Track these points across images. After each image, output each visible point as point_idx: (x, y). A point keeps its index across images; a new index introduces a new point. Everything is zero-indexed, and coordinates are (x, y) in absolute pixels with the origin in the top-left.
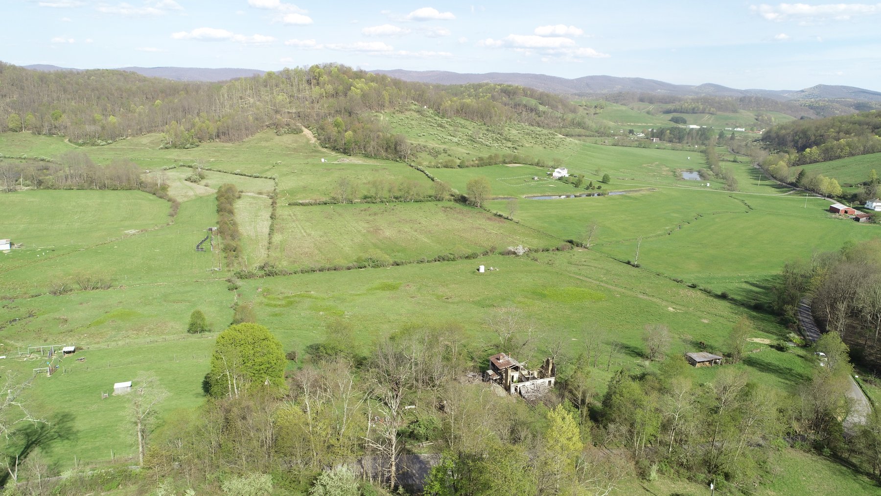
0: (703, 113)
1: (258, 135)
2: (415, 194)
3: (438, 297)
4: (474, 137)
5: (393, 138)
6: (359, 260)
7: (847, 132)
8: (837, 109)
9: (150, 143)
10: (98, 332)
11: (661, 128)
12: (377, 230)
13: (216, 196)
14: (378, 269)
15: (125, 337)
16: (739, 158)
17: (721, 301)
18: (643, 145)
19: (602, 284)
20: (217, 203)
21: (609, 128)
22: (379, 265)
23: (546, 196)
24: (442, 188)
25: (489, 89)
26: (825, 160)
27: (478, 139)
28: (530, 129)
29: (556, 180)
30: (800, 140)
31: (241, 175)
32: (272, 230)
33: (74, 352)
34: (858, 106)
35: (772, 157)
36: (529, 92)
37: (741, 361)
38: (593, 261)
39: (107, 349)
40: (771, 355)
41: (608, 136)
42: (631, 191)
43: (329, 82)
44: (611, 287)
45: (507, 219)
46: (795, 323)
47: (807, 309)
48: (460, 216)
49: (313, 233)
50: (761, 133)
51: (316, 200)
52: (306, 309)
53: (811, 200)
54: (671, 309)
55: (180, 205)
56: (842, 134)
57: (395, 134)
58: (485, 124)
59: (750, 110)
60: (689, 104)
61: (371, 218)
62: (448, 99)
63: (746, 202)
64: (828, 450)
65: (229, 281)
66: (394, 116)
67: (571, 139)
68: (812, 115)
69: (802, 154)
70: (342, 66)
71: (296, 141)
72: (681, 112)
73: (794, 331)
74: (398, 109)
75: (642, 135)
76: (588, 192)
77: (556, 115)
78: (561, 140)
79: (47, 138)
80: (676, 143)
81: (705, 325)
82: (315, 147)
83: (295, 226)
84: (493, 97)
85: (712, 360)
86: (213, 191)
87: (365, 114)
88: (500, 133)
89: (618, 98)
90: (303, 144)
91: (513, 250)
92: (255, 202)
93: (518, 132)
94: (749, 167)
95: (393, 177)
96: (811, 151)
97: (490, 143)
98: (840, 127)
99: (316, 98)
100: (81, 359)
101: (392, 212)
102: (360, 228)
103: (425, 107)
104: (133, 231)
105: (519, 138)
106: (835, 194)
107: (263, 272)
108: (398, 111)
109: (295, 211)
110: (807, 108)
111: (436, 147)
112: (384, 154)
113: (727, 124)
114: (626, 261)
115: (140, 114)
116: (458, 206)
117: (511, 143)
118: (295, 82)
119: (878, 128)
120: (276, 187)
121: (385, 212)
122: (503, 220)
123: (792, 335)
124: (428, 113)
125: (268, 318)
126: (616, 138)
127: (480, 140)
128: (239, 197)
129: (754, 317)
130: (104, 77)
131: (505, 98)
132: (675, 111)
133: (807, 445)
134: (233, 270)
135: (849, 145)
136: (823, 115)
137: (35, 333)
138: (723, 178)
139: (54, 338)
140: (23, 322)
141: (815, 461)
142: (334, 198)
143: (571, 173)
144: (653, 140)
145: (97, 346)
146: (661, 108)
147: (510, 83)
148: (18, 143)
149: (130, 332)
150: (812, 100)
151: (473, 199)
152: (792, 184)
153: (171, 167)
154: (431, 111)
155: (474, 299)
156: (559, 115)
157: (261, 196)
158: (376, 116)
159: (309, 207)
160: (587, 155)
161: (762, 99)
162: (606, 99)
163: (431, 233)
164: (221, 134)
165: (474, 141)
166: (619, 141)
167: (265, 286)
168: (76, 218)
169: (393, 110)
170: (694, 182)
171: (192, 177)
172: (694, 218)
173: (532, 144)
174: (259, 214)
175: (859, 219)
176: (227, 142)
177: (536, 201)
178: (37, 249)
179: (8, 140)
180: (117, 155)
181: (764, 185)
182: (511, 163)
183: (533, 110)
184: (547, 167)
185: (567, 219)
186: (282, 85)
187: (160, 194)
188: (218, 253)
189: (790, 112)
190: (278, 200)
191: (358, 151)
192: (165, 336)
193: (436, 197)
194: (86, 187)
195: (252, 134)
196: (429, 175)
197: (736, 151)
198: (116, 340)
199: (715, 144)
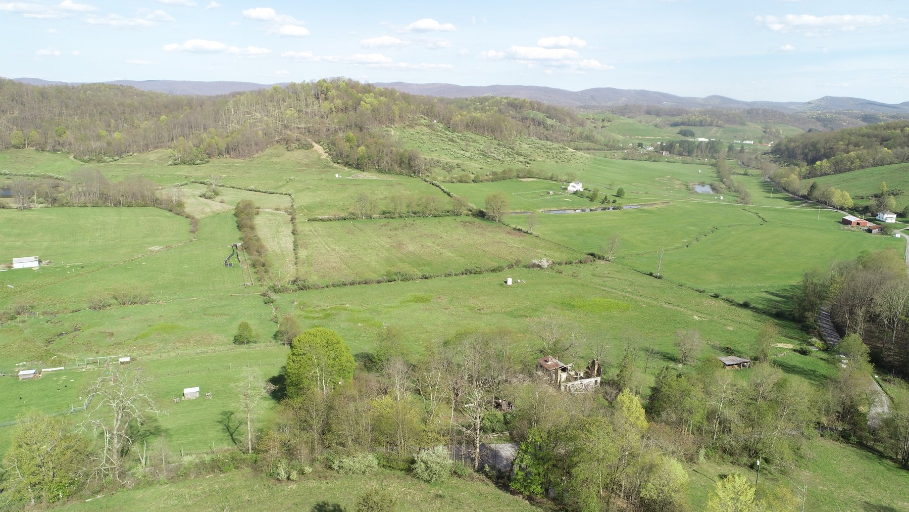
0: (711, 125)
1: (268, 151)
2: (433, 209)
3: (471, 309)
4: (486, 152)
5: (406, 153)
6: (388, 274)
7: (857, 145)
8: (844, 121)
9: (158, 159)
10: (147, 344)
11: (670, 141)
12: (400, 245)
13: (233, 212)
14: (407, 283)
16: (750, 171)
17: (743, 310)
18: (653, 159)
19: (628, 295)
20: (236, 219)
21: (618, 141)
22: (408, 278)
23: (562, 210)
24: (460, 203)
25: (495, 102)
26: (835, 173)
27: (490, 154)
28: (540, 143)
29: (571, 194)
30: (810, 153)
31: (256, 191)
32: (295, 244)
33: (130, 362)
34: (865, 118)
35: (783, 170)
36: (536, 105)
37: (769, 364)
38: (616, 273)
39: (160, 360)
40: (796, 358)
41: (617, 150)
42: (645, 205)
43: (338, 97)
44: (636, 297)
45: (527, 233)
46: (815, 329)
47: (826, 316)
48: (480, 231)
49: (337, 248)
50: (770, 145)
51: (335, 216)
52: (344, 321)
53: (823, 212)
54: (696, 318)
55: (199, 221)
56: (851, 147)
57: (407, 148)
58: (495, 139)
59: (757, 122)
60: (697, 116)
61: (392, 233)
62: (457, 113)
63: (760, 214)
64: (855, 438)
65: (264, 295)
66: (405, 131)
67: (581, 153)
68: (819, 127)
69: (812, 167)
70: (350, 80)
71: (307, 157)
72: (689, 125)
73: (815, 336)
74: (408, 124)
75: (651, 148)
76: (604, 206)
77: (564, 128)
78: (572, 154)
79: (51, 155)
80: (686, 156)
81: (730, 332)
82: (326, 162)
83: (318, 242)
84: (500, 111)
85: (741, 364)
86: (230, 207)
87: (375, 129)
88: (512, 147)
89: (624, 111)
90: (315, 160)
91: (537, 263)
92: (274, 218)
93: (529, 146)
94: (761, 180)
95: (409, 193)
96: (821, 164)
97: (503, 158)
98: (849, 140)
99: (325, 113)
101: (412, 226)
102: (383, 243)
103: (435, 121)
104: (158, 248)
105: (531, 153)
106: (847, 206)
107: (295, 287)
108: (408, 126)
109: (315, 227)
110: (815, 120)
111: (450, 162)
112: (398, 169)
113: (735, 137)
114: (649, 273)
115: (145, 130)
116: (477, 221)
117: (523, 157)
118: (302, 97)
119: (887, 141)
120: (293, 203)
121: (405, 227)
122: (522, 233)
123: (814, 339)
124: (438, 128)
126: (625, 151)
127: (492, 154)
128: (257, 214)
129: (776, 324)
130: (100, 91)
131: (512, 111)
132: (683, 124)
133: (835, 435)
134: (265, 285)
135: (859, 157)
136: (830, 127)
137: (85, 346)
138: (735, 191)
140: (71, 335)
141: (843, 448)
142: (352, 214)
143: (585, 187)
144: (662, 153)
145: (149, 357)
146: (669, 121)
147: (516, 97)
148: (23, 160)
149: (178, 344)
150: (820, 112)
151: (492, 214)
152: (804, 197)
153: (183, 183)
154: (441, 126)
155: (506, 310)
156: (568, 128)
157: (279, 212)
158: (387, 130)
159: (329, 222)
160: (598, 169)
161: (770, 111)
162: (612, 112)
163: (454, 247)
164: (230, 150)
165: (486, 156)
166: (628, 154)
167: (300, 300)
168: (98, 235)
169: (403, 124)
170: (707, 195)
171: (206, 193)
172: (710, 231)
173: (544, 158)
174: (280, 230)
175: (872, 230)
176: (237, 157)
177: (553, 215)
178: (66, 266)
179: (11, 157)
180: (125, 172)
181: (777, 198)
182: (525, 178)
183: (541, 124)
184: (561, 181)
185: (586, 232)
186: (289, 100)
187: (176, 210)
188: (248, 269)
189: (798, 124)
190: (296, 218)
191: (372, 167)
192: (213, 348)
193: (454, 212)
194: (101, 205)
195: (262, 150)
196: (445, 190)
197: (747, 164)
198: (166, 352)
199: (724, 157)
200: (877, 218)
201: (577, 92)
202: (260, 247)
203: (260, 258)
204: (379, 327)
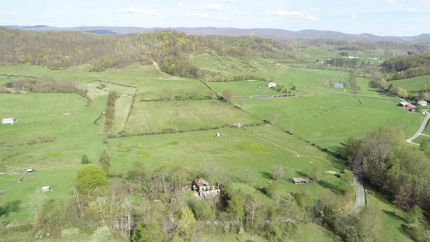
0: (358, 50)
1: (132, 65)
2: (199, 96)
3: (195, 148)
4: (234, 66)
5: (193, 68)
6: (163, 130)
7: (422, 63)
9: (83, 69)
10: (44, 162)
11: (333, 58)
12: (178, 114)
13: (108, 96)
14: (172, 134)
15: (55, 165)
16: (367, 75)
17: (323, 153)
18: (321, 68)
20: (108, 100)
21: (307, 59)
22: (173, 132)
24: (214, 93)
25: (249, 39)
26: (407, 78)
28: (264, 61)
29: (269, 88)
31: (122, 85)
32: (130, 114)
33: (32, 171)
36: (268, 41)
37: (317, 182)
38: (272, 131)
39: (46, 171)
40: (333, 179)
41: (306, 63)
42: (305, 94)
43: (167, 39)
44: (275, 144)
45: (240, 108)
46: (351, 164)
48: (218, 107)
49: (148, 115)
50: (384, 61)
51: (153, 99)
52: (134, 153)
54: (298, 156)
55: (91, 100)
56: (419, 64)
57: (195, 65)
58: (241, 59)
59: (382, 48)
60: (351, 45)
61: (176, 108)
62: (224, 47)
63: (360, 100)
64: (326, 224)
65: (104, 139)
66: (197, 55)
67: (284, 65)
68: (415, 51)
69: (396, 74)
70: (174, 30)
71: (150, 68)
72: (347, 49)
73: (349, 168)
75: (323, 62)
76: (284, 94)
78: (278, 66)
79: (37, 66)
80: (339, 66)
81: (310, 164)
82: (158, 71)
83: (141, 112)
84: (250, 43)
85: (303, 181)
86: (107, 94)
87: (182, 55)
88: (248, 63)
89: (316, 42)
90: (153, 70)
91: (236, 125)
92: (125, 99)
93: (257, 63)
94: (370, 80)
95: (191, 87)
96: (400, 73)
97: (242, 69)
98: (419, 60)
99: (160, 47)
100: (34, 175)
101: (187, 105)
102: (170, 113)
103: (213, 50)
104: (68, 114)
105: (257, 66)
106: (405, 96)
107: (120, 135)
108: (199, 53)
109: (142, 104)
110: (414, 46)
111: (215, 71)
112: (189, 75)
113: (370, 56)
114: (288, 131)
115: (80, 54)
116: (219, 102)
117: (253, 68)
120: (137, 92)
121: (183, 105)
122: (237, 109)
123: (346, 170)
124: (214, 54)
125: (117, 157)
127: (237, 67)
128: (119, 97)
130: (66, 34)
131: (256, 44)
132: (344, 49)
134: (107, 134)
135: (419, 70)
137: (18, 162)
138: (354, 87)
139: (25, 165)
140: (14, 157)
142: (161, 98)
143: (278, 85)
144: (327, 65)
145: (42, 169)
146: (337, 47)
147: (260, 36)
148: (25, 69)
149: (57, 163)
150: (418, 42)
151: (226, 98)
152: (386, 90)
153: (91, 81)
154: (216, 52)
155: (211, 150)
156: (282, 52)
157: (129, 96)
158: (188, 55)
159: (149, 102)
160: (290, 74)
163: (202, 116)
164: (115, 65)
165: (234, 68)
166: (310, 65)
167: (120, 142)
168: (45, 107)
169: (197, 52)
170: (339, 89)
171: (99, 86)
172: (330, 109)
173: (263, 69)
174: (126, 106)
175: (411, 110)
176: (118, 68)
177: (257, 99)
178: (25, 123)
179: (20, 67)
180: (67, 75)
181: (373, 91)
182: (250, 79)
183: (269, 50)
184: (267, 81)
185: (268, 108)
186: (146, 40)
187: (83, 95)
188: (103, 125)
189: (404, 49)
190: (135, 99)
191: (177, 74)
192: (71, 165)
193: (209, 97)
194: (51, 92)
195: (129, 65)
196: (208, 86)
197: (368, 71)
198: (50, 166)
199: (358, 67)
200: (417, 103)
202: (112, 115)
203: (110, 120)
204: (149, 157)
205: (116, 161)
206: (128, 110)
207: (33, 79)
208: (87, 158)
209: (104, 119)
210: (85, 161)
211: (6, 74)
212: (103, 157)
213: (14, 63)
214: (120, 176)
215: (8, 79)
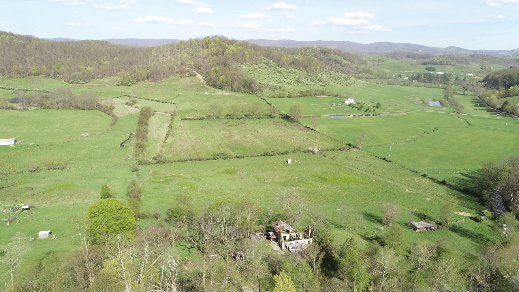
0: (447, 64)
1: (170, 78)
2: (258, 114)
3: (259, 179)
4: (299, 79)
5: (248, 80)
6: (214, 155)
9: (109, 82)
10: (49, 196)
11: (419, 73)
12: (231, 135)
13: (139, 114)
14: (225, 160)
15: (63, 200)
16: (467, 93)
17: (441, 186)
18: (406, 84)
19: (365, 173)
20: (139, 118)
21: (386, 74)
22: (227, 157)
23: (340, 115)
24: (275, 110)
25: (313, 50)
27: (301, 81)
28: (335, 74)
29: (347, 106)
30: (508, 81)
31: (158, 101)
32: (168, 135)
33: (29, 209)
35: (488, 92)
36: (337, 52)
37: (448, 228)
38: (361, 157)
39: (49, 208)
40: (470, 224)
41: (385, 79)
42: (393, 113)
43: (215, 47)
44: (370, 175)
45: (312, 129)
46: (489, 202)
47: (498, 193)
48: (283, 128)
49: (192, 137)
50: (484, 77)
51: (197, 117)
52: (175, 185)
53: (511, 120)
54: (407, 191)
55: (118, 119)
57: (250, 77)
58: (307, 71)
59: (477, 62)
60: (438, 59)
61: (228, 128)
62: (285, 56)
63: (467, 120)
65: (134, 166)
66: (252, 66)
67: (360, 80)
69: (508, 90)
70: (222, 36)
71: (192, 82)
72: (433, 64)
73: (488, 208)
74: (255, 62)
75: (406, 78)
76: (367, 113)
77: (353, 66)
78: (354, 81)
79: (52, 79)
80: (428, 83)
81: (428, 202)
82: (203, 85)
83: (182, 133)
84: (315, 55)
85: (428, 227)
86: (139, 110)
87: (233, 65)
88: (316, 77)
89: (394, 55)
90: (196, 83)
91: (311, 150)
92: (162, 117)
93: (327, 76)
94: (473, 98)
95: (246, 103)
96: (513, 88)
97: (309, 83)
99: (206, 56)
100: (32, 214)
101: (242, 124)
102: (221, 134)
103: (271, 61)
104: (87, 134)
105: (327, 80)
107: (155, 161)
109: (184, 124)
110: (515, 61)
111: (275, 85)
112: (243, 89)
113: (462, 71)
114: (383, 158)
115: (105, 65)
116: (284, 121)
117: (322, 83)
118: (195, 47)
120: (176, 109)
121: (238, 125)
122: (309, 130)
123: (486, 211)
124: (272, 65)
125: (151, 190)
127: (303, 81)
128: (153, 115)
129: (462, 198)
130: (90, 44)
131: (323, 55)
132: (429, 63)
134: (138, 159)
137: (12, 196)
138: (454, 105)
139: (22, 200)
142: (209, 116)
143: (357, 102)
144: (413, 81)
145: (44, 205)
146: (421, 61)
147: (326, 47)
148: (36, 82)
149: (67, 197)
150: (518, 56)
151: (292, 117)
152: (499, 109)
153: (118, 96)
154: (274, 63)
155: (281, 181)
156: (355, 65)
157: (166, 114)
158: (241, 66)
159: (193, 121)
160: (369, 90)
161: (486, 56)
162: (387, 56)
163: (263, 138)
164: (149, 77)
165: (299, 82)
166: (391, 81)
167: (155, 170)
168: (57, 126)
169: (251, 63)
170: (436, 107)
171: (128, 102)
172: (432, 131)
173: (335, 83)
174: (163, 125)
176: (152, 82)
177: (332, 118)
178: (30, 144)
179: (31, 80)
180: (89, 89)
181: (481, 110)
182: (320, 95)
183: (339, 63)
184: (342, 97)
185: (350, 130)
186: (187, 49)
187: (108, 112)
188: (132, 149)
189: (504, 63)
190: (175, 117)
191: (228, 88)
192: (86, 201)
193: (270, 116)
194: (67, 108)
195: (167, 77)
196: (268, 102)
197: (466, 88)
198: (56, 202)
199: (452, 83)
201: (367, 45)
202: (144, 135)
203: (142, 142)
204: (196, 190)
205: (149, 196)
206: (166, 131)
207: (46, 94)
208: (109, 190)
209: (134, 141)
210: (106, 194)
211: (13, 88)
212: (132, 189)
213: (24, 76)
214: (156, 216)
215: (15, 93)
